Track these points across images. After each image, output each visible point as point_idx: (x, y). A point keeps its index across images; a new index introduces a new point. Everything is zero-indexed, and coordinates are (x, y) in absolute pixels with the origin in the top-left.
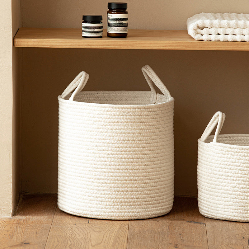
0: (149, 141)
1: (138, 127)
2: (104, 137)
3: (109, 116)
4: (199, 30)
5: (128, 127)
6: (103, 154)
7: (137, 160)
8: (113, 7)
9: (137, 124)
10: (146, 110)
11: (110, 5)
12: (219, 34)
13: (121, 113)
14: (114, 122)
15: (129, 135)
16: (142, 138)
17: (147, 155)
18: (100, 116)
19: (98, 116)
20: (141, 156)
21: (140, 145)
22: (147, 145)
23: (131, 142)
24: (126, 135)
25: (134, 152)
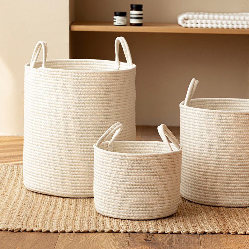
0: (246, 142)
1: (236, 130)
2: (207, 137)
3: (211, 119)
4: (185, 21)
5: (227, 129)
6: (206, 151)
7: (234, 157)
8: (134, 7)
9: (234, 127)
10: (243, 116)
11: (132, 6)
12: (197, 23)
13: (221, 117)
14: (215, 125)
15: (228, 136)
16: (239, 139)
17: (244, 154)
18: (204, 119)
19: (202, 119)
20: (238, 154)
21: (238, 145)
22: (244, 145)
23: (229, 142)
24: (225, 136)
25: (232, 151)
